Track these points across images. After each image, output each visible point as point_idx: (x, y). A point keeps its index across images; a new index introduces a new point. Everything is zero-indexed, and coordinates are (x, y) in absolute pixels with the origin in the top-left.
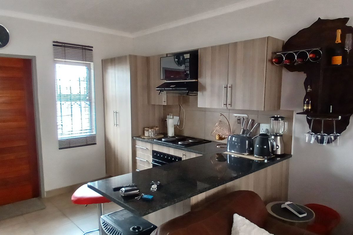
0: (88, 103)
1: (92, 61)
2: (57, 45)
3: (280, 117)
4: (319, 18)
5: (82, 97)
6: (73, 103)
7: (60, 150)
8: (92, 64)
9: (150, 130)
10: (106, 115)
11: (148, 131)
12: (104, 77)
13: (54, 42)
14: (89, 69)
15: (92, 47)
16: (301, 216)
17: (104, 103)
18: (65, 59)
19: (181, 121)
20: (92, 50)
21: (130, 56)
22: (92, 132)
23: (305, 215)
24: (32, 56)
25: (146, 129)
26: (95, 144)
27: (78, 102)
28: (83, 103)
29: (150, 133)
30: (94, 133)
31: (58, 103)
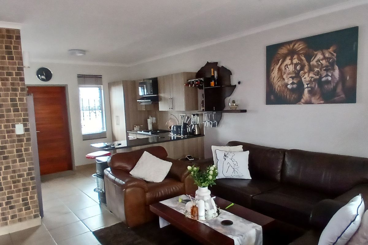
0: (101, 111)
1: (102, 85)
2: (80, 76)
3: (196, 114)
4: (208, 62)
5: (96, 108)
6: (91, 111)
7: (84, 141)
8: (102, 86)
9: (137, 126)
10: (112, 118)
11: (136, 127)
12: (110, 94)
13: (78, 75)
14: (100, 89)
15: (102, 76)
16: (190, 160)
17: (111, 111)
18: (85, 84)
19: (157, 120)
20: (101, 78)
21: (123, 81)
22: (104, 130)
23: (193, 159)
24: (65, 85)
25: (135, 126)
26: (106, 137)
27: (94, 111)
28: (97, 112)
29: (137, 129)
30: (105, 130)
31: (82, 112)
